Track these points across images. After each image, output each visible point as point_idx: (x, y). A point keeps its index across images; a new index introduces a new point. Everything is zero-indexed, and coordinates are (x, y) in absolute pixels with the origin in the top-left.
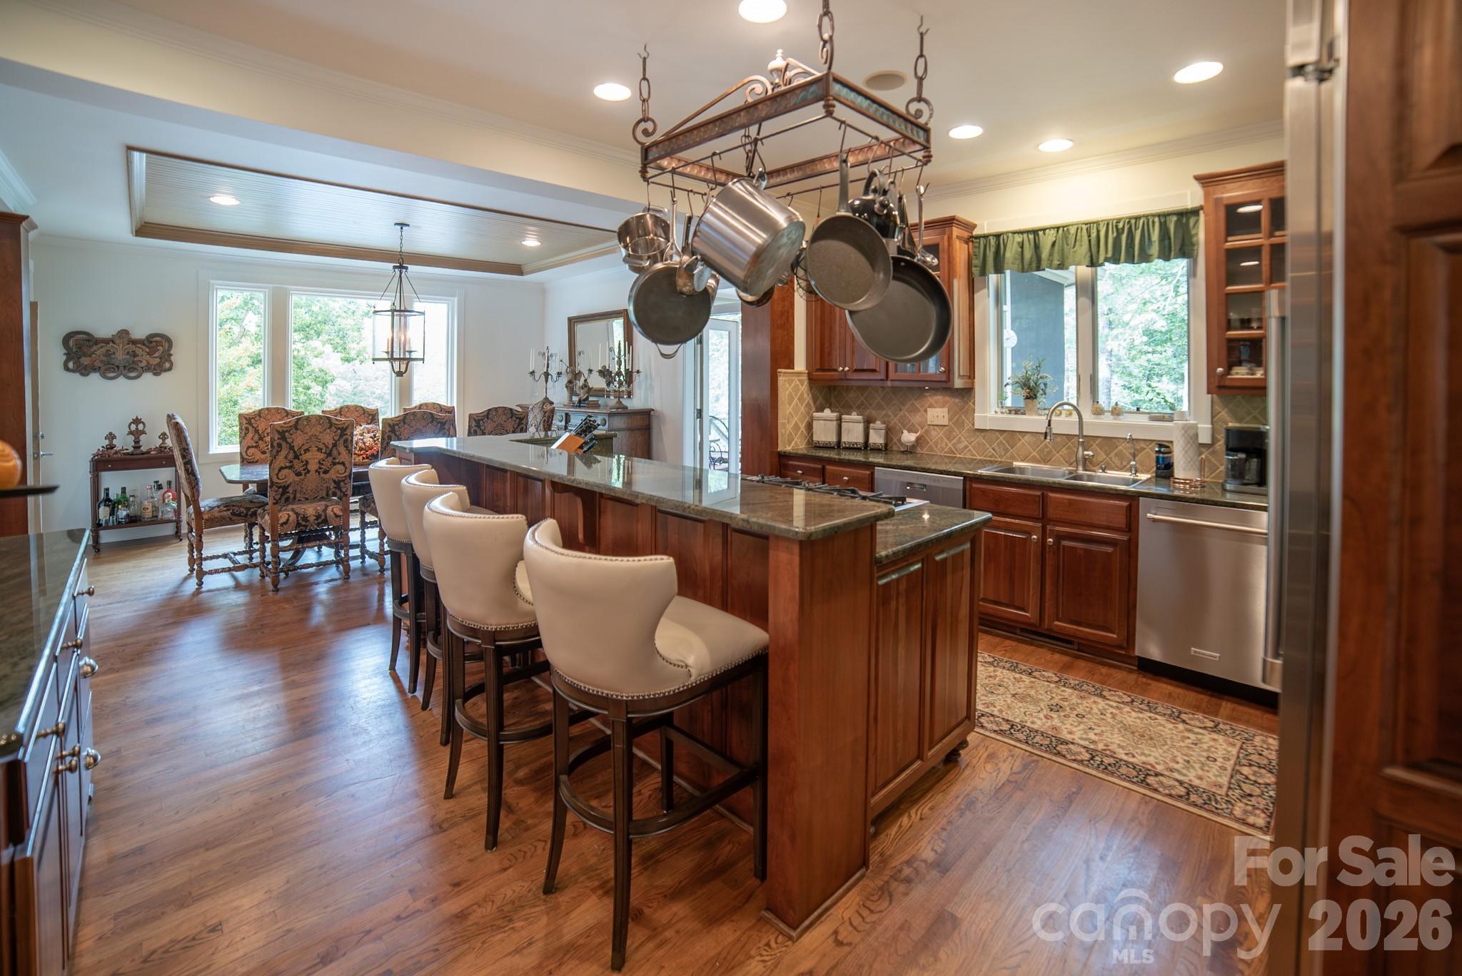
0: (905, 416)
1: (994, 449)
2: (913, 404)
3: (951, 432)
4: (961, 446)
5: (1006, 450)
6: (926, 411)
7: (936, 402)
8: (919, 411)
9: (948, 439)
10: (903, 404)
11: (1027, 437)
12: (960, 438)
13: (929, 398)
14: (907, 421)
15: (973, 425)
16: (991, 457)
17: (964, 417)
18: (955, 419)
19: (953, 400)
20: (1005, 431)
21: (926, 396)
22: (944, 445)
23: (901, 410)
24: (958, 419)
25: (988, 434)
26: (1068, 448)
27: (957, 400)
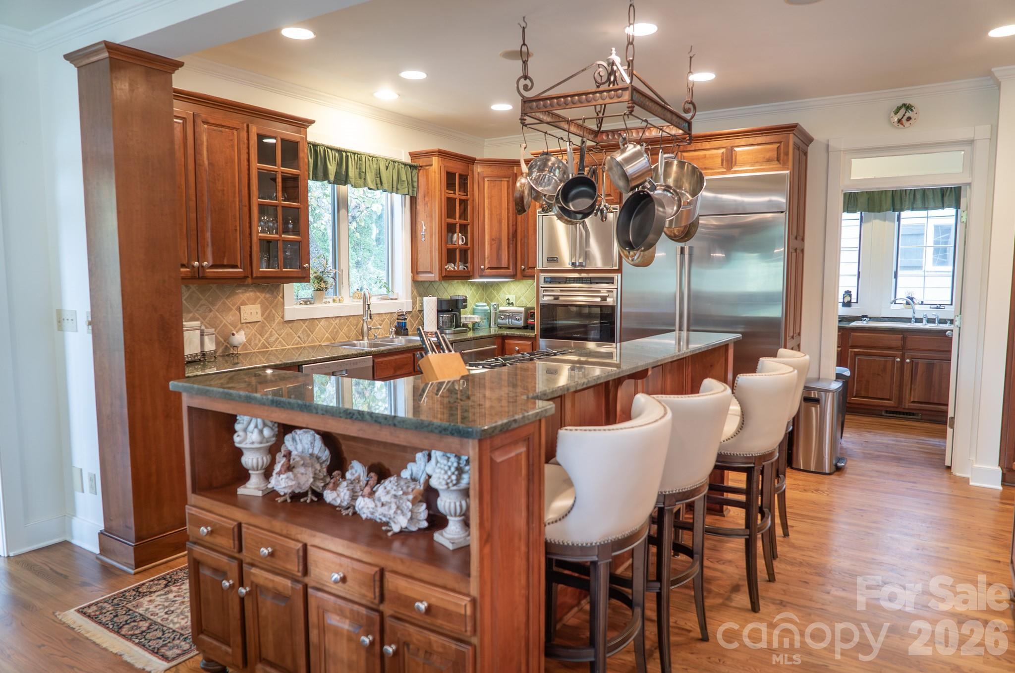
0: (216, 317)
1: (299, 337)
2: (224, 303)
3: (263, 327)
4: (273, 339)
5: (308, 336)
6: (239, 309)
7: (248, 299)
8: (232, 309)
9: (261, 335)
10: (213, 304)
11: (323, 322)
12: (271, 332)
13: (241, 296)
14: (218, 322)
15: (283, 317)
16: (297, 344)
17: (274, 311)
18: (266, 313)
19: (263, 295)
20: (307, 320)
21: (237, 294)
22: (257, 342)
23: (211, 311)
24: (269, 314)
25: (295, 324)
26: (347, 327)
27: (268, 296)
